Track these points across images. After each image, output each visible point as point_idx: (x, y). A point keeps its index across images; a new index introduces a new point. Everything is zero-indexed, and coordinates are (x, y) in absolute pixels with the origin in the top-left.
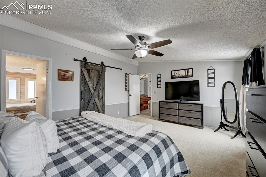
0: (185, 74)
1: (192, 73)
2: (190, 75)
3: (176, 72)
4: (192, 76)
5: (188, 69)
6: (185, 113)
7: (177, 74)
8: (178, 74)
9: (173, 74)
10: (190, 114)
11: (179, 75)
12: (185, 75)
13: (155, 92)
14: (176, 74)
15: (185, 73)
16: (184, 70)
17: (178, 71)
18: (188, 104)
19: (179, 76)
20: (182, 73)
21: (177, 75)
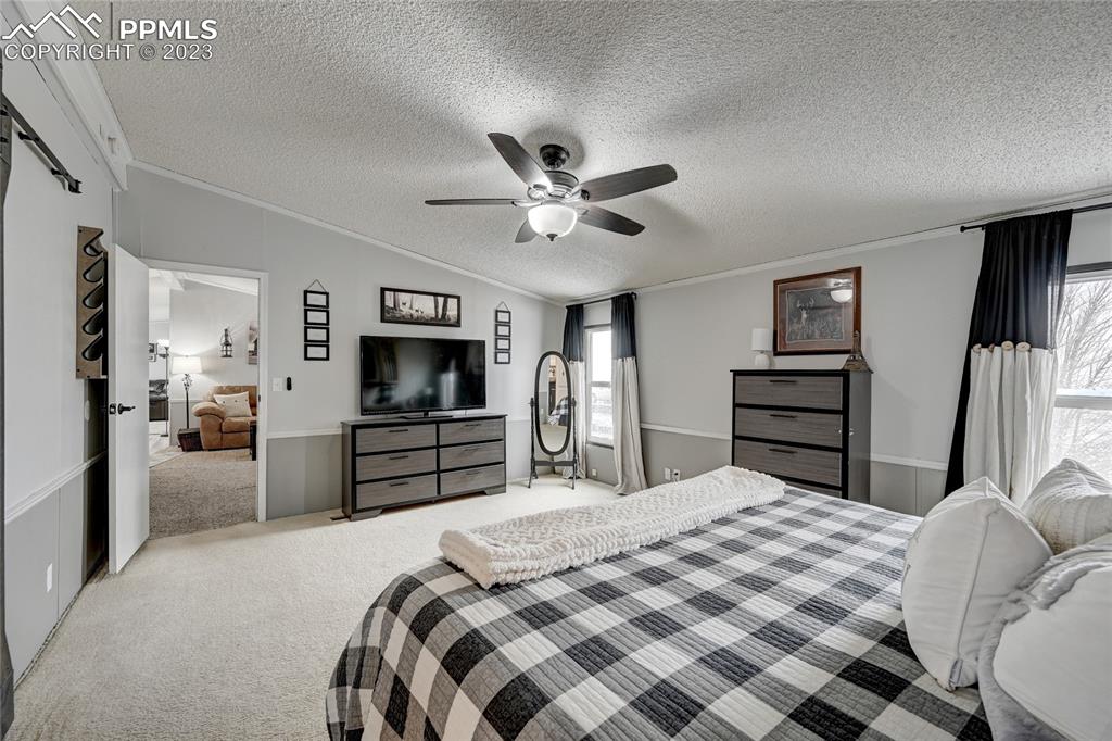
0: (437, 312)
1: (456, 313)
2: (453, 320)
3: (403, 297)
4: (457, 324)
5: (446, 296)
6: (461, 454)
7: (408, 305)
8: (411, 308)
9: (389, 303)
10: (476, 453)
11: (413, 312)
12: (437, 316)
13: (289, 380)
14: (404, 304)
15: (436, 307)
16: (432, 297)
17: (410, 295)
18: (467, 423)
19: (415, 315)
20: (426, 306)
21: (405, 310)
